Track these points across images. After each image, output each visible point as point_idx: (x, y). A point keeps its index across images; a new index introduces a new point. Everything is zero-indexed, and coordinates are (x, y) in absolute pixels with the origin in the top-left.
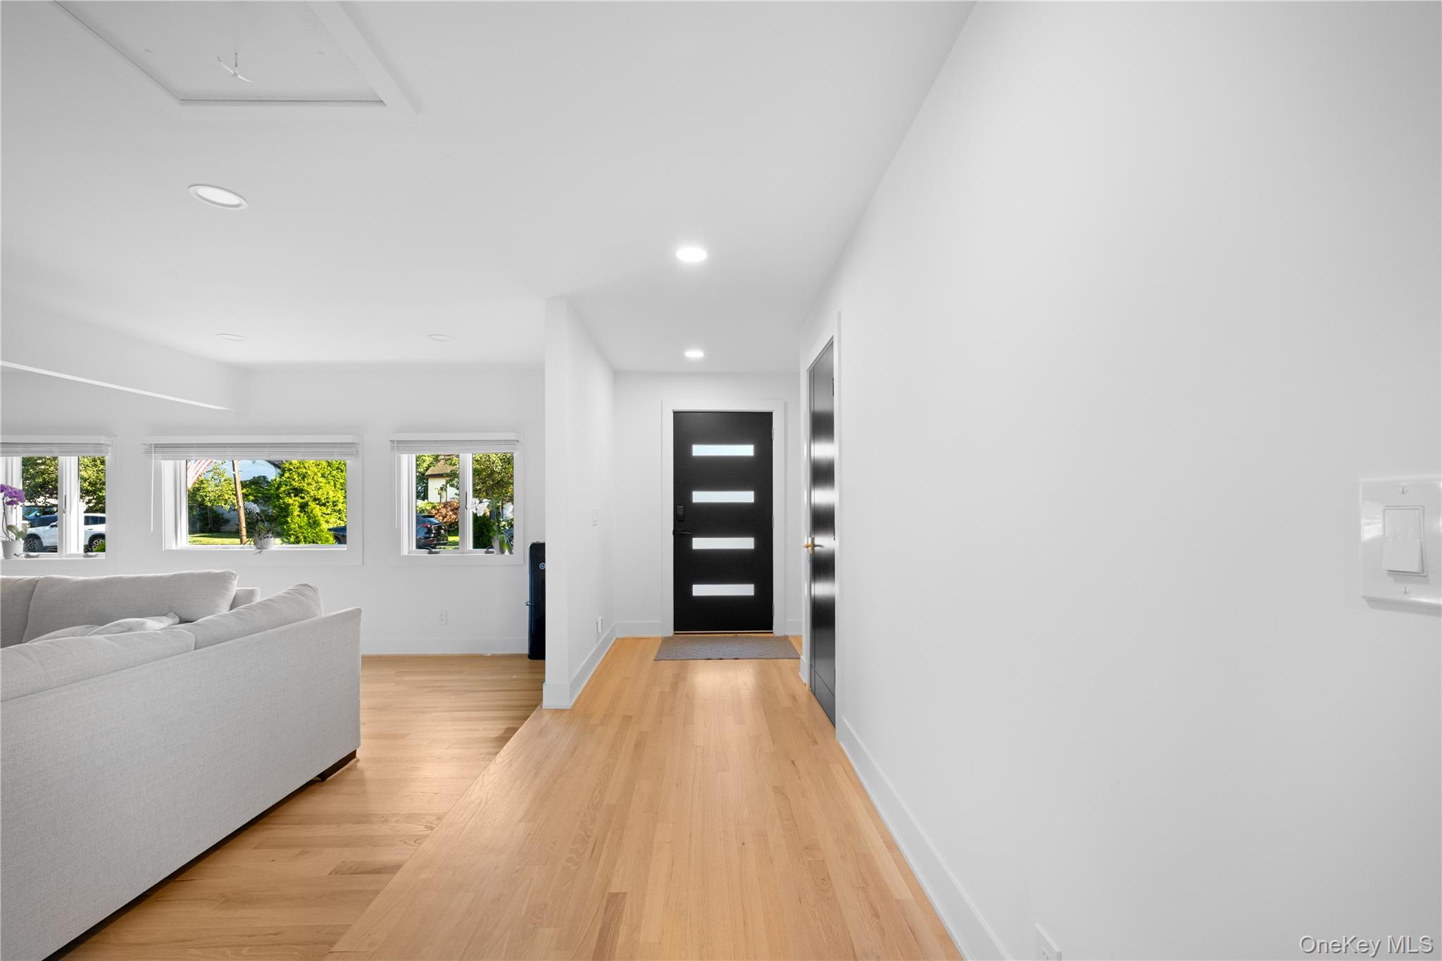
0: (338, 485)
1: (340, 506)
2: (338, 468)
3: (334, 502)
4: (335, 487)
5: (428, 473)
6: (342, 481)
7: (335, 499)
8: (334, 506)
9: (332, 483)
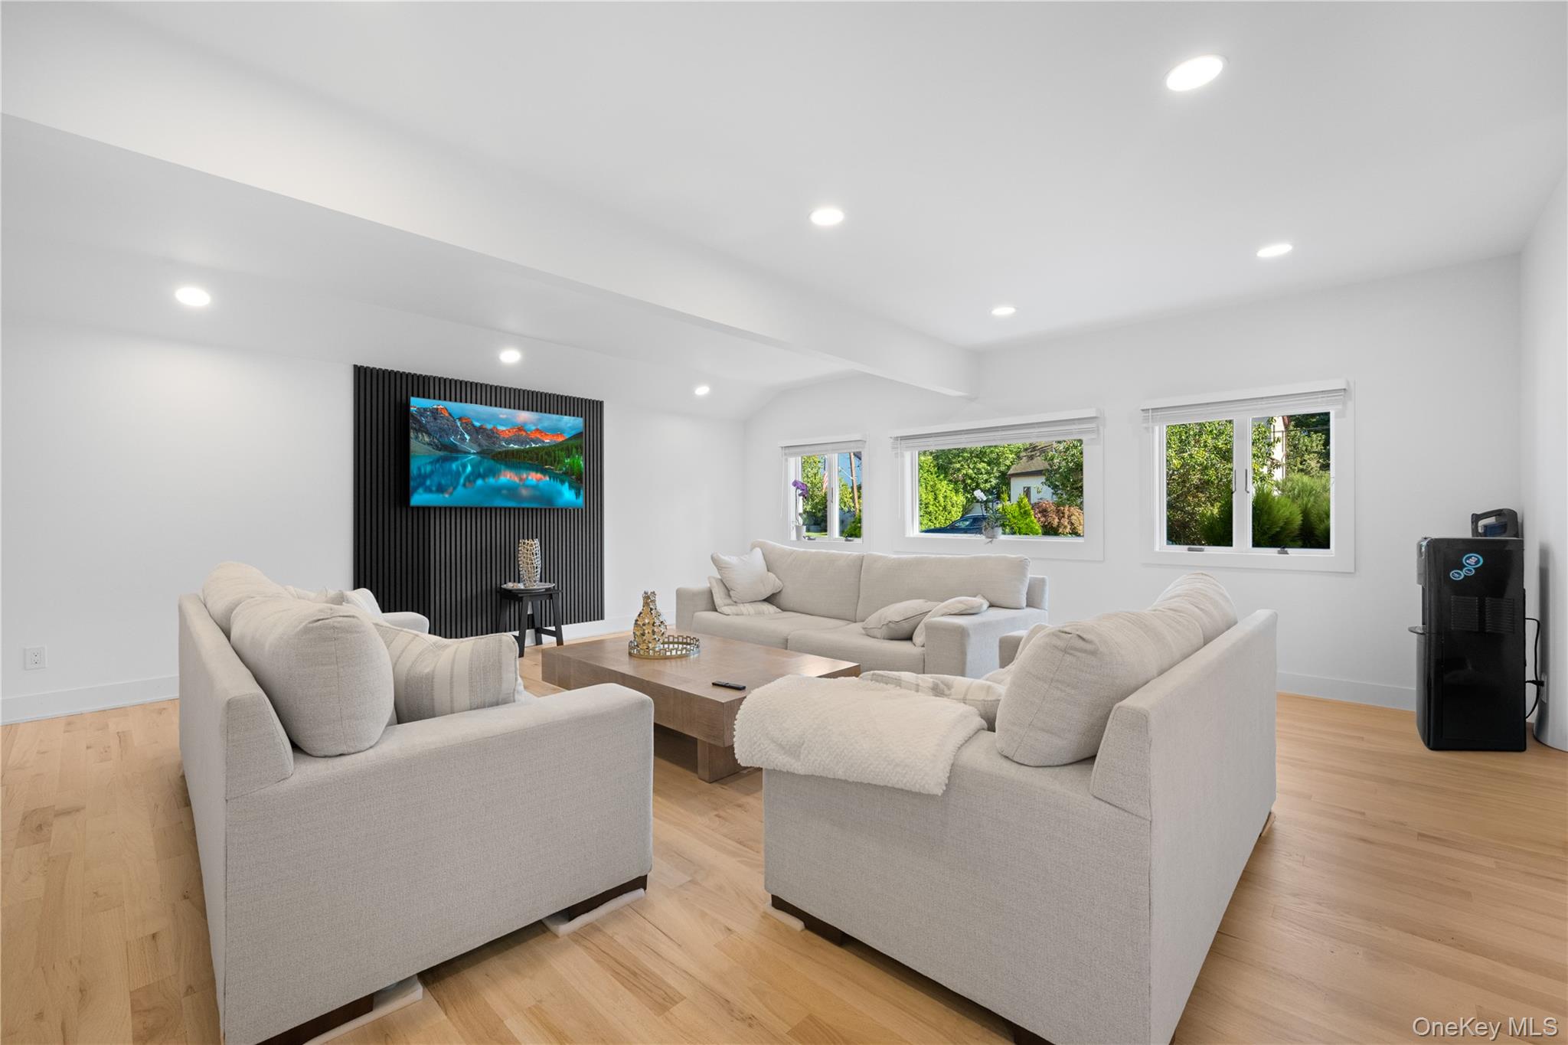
0: (929, 488)
1: (931, 508)
2: (928, 471)
3: (926, 504)
4: (926, 489)
5: (1011, 472)
6: (932, 483)
7: (927, 501)
8: (926, 508)
9: (924, 486)
